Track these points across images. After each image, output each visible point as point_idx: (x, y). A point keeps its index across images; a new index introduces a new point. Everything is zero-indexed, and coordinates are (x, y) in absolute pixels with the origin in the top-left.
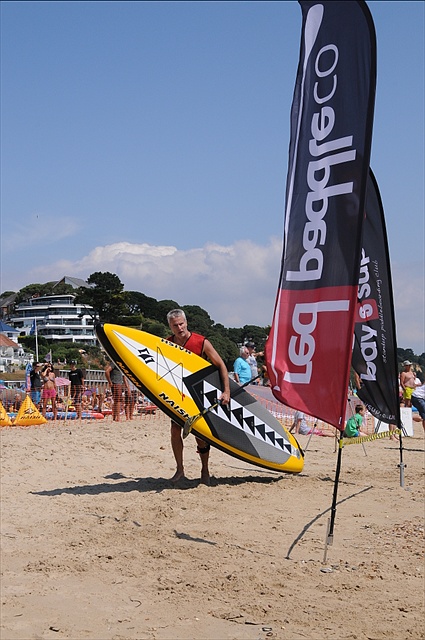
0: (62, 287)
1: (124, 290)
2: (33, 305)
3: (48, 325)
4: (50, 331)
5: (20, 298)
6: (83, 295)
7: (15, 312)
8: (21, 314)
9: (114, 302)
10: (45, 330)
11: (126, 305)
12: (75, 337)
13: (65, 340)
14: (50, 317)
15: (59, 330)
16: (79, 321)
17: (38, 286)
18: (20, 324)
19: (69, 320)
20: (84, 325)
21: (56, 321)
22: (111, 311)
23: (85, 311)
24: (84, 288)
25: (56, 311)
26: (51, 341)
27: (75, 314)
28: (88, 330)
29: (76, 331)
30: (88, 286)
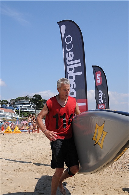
0: (26, 98)
1: (42, 99)
2: (19, 102)
3: (23, 108)
4: (23, 109)
5: (16, 100)
6: (32, 100)
7: (15, 104)
8: (16, 104)
9: (40, 102)
11: (43, 103)
12: (29, 111)
13: (27, 111)
14: (23, 105)
15: (25, 109)
16: (30, 107)
17: (21, 98)
18: (16, 107)
19: (28, 106)
20: (32, 108)
21: (25, 107)
22: (39, 104)
23: (32, 104)
25: (25, 104)
26: (23, 112)
27: (30, 105)
28: (33, 109)
29: (30, 109)
30: (33, 98)
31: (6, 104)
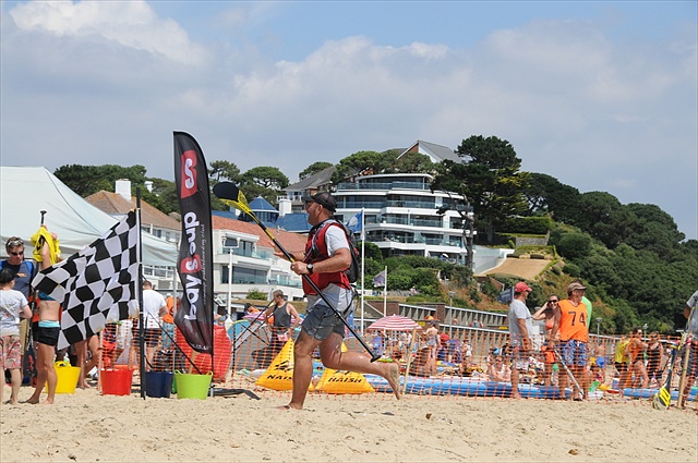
0: (412, 160)
1: (521, 170)
2: (362, 187)
3: (384, 225)
5: (341, 174)
6: (449, 177)
9: (502, 189)
10: (379, 232)
11: (523, 197)
12: (428, 248)
13: (412, 252)
14: (389, 210)
15: (402, 233)
16: (438, 220)
17: (371, 155)
19: (422, 217)
20: (447, 228)
21: (399, 218)
22: (496, 205)
23: (449, 204)
24: (449, 163)
25: (400, 200)
26: (386, 252)
27: (432, 207)
28: (453, 238)
29: (432, 238)
30: (458, 160)
31: (272, 197)
